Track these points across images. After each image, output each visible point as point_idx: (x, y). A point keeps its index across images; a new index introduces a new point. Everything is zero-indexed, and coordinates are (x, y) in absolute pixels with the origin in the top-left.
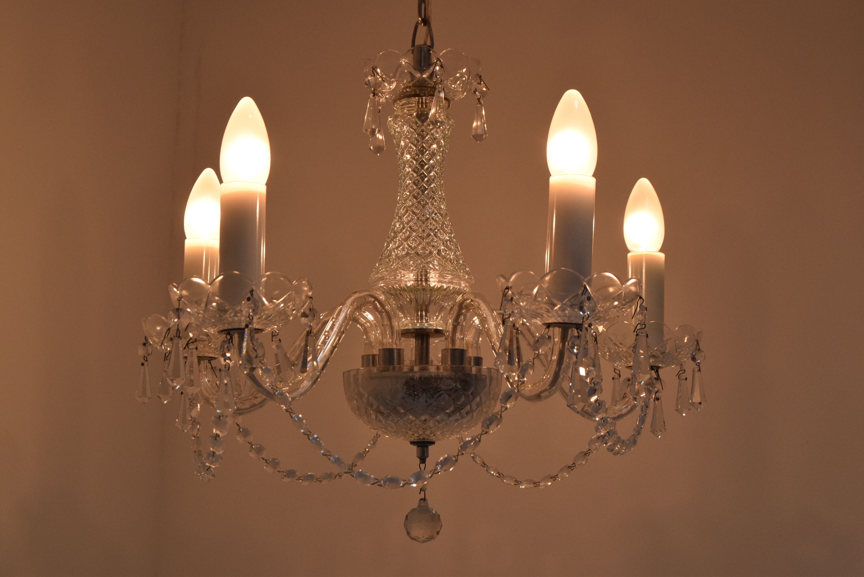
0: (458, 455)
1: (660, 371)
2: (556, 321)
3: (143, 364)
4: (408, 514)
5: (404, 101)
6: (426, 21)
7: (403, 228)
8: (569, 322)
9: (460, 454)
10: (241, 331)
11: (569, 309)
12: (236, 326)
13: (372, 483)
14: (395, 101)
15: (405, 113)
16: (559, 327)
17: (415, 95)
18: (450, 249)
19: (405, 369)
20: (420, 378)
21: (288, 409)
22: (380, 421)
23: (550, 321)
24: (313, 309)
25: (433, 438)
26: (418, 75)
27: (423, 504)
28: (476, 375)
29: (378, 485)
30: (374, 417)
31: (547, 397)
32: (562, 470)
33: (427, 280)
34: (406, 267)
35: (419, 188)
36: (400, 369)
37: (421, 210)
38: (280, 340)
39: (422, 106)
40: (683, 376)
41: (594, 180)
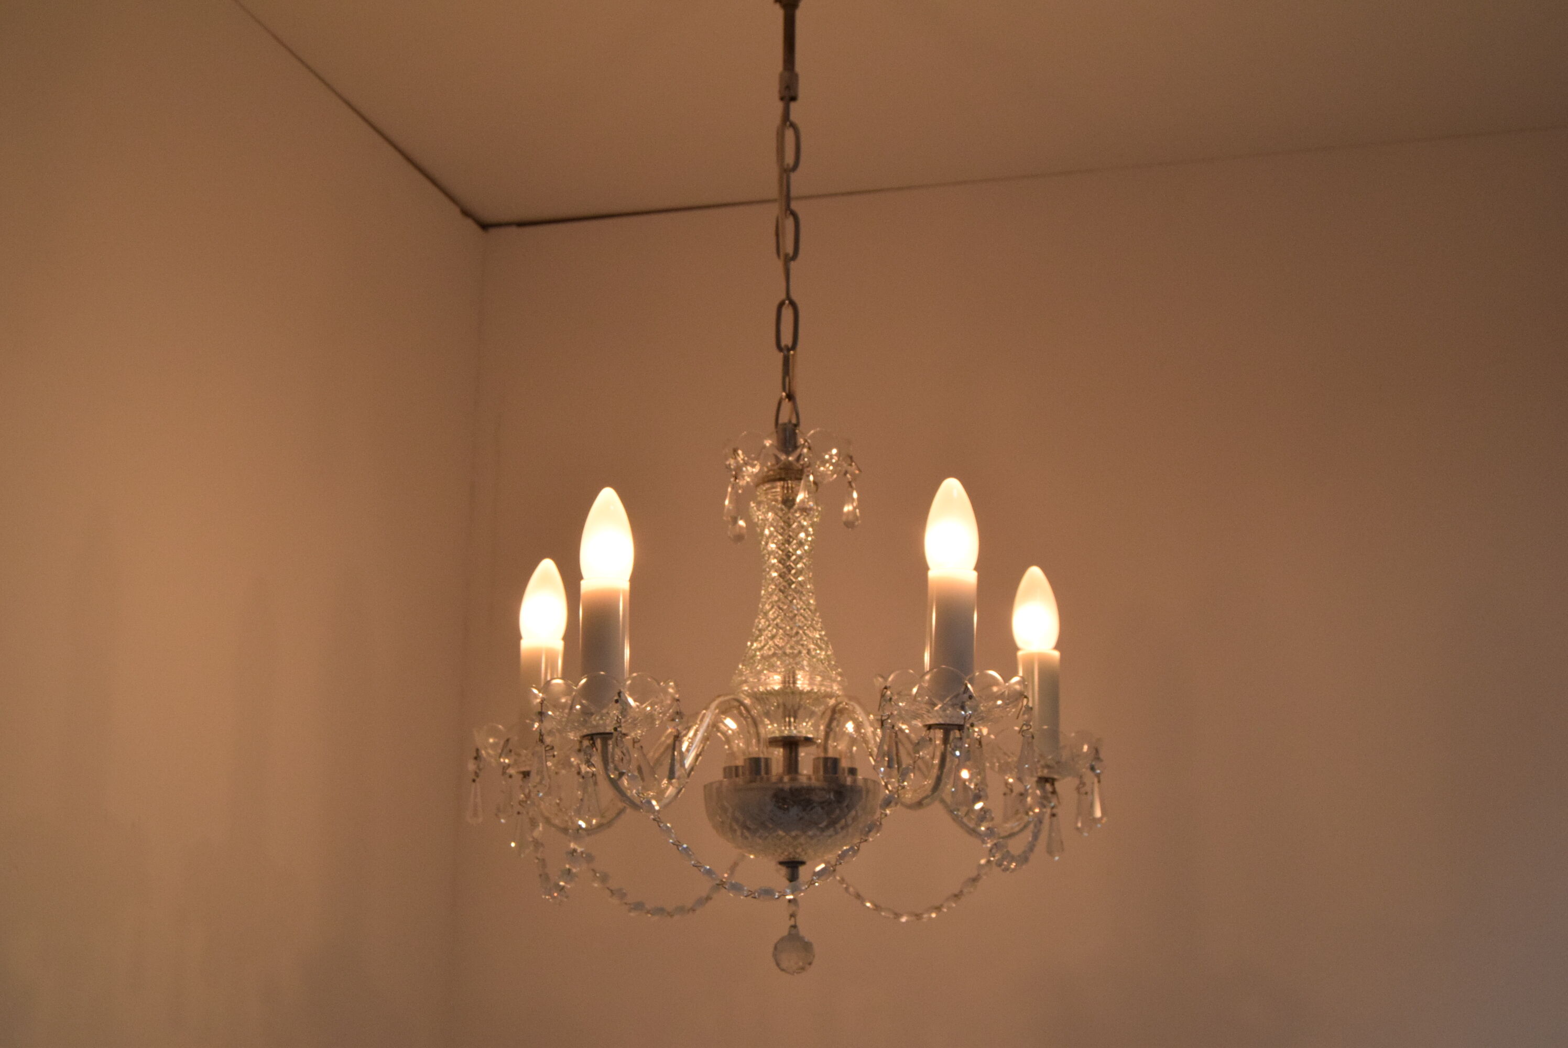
0: (836, 865)
1: (1057, 784)
2: (937, 722)
3: (474, 781)
4: (778, 942)
5: (767, 486)
6: (790, 397)
7: (769, 626)
8: (951, 723)
9: (838, 863)
10: (605, 736)
11: (950, 709)
12: (602, 730)
13: (745, 895)
14: (757, 485)
15: (769, 499)
16: (940, 729)
17: (780, 479)
18: (821, 649)
19: (774, 779)
20: (791, 789)
21: (656, 818)
22: (746, 838)
23: (932, 722)
24: (681, 713)
25: (804, 858)
26: (783, 457)
27: (794, 931)
28: (851, 786)
29: (753, 897)
30: (739, 833)
31: (928, 805)
32: (948, 899)
33: (794, 683)
34: (772, 668)
35: (786, 581)
36: (768, 779)
37: (789, 606)
38: (642, 747)
39: (788, 491)
40: (1083, 790)
41: (975, 574)
